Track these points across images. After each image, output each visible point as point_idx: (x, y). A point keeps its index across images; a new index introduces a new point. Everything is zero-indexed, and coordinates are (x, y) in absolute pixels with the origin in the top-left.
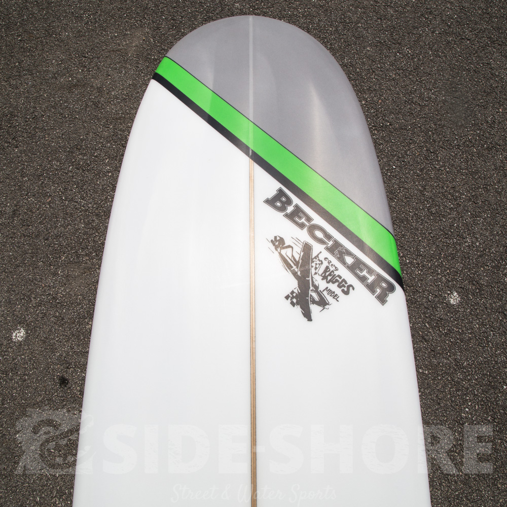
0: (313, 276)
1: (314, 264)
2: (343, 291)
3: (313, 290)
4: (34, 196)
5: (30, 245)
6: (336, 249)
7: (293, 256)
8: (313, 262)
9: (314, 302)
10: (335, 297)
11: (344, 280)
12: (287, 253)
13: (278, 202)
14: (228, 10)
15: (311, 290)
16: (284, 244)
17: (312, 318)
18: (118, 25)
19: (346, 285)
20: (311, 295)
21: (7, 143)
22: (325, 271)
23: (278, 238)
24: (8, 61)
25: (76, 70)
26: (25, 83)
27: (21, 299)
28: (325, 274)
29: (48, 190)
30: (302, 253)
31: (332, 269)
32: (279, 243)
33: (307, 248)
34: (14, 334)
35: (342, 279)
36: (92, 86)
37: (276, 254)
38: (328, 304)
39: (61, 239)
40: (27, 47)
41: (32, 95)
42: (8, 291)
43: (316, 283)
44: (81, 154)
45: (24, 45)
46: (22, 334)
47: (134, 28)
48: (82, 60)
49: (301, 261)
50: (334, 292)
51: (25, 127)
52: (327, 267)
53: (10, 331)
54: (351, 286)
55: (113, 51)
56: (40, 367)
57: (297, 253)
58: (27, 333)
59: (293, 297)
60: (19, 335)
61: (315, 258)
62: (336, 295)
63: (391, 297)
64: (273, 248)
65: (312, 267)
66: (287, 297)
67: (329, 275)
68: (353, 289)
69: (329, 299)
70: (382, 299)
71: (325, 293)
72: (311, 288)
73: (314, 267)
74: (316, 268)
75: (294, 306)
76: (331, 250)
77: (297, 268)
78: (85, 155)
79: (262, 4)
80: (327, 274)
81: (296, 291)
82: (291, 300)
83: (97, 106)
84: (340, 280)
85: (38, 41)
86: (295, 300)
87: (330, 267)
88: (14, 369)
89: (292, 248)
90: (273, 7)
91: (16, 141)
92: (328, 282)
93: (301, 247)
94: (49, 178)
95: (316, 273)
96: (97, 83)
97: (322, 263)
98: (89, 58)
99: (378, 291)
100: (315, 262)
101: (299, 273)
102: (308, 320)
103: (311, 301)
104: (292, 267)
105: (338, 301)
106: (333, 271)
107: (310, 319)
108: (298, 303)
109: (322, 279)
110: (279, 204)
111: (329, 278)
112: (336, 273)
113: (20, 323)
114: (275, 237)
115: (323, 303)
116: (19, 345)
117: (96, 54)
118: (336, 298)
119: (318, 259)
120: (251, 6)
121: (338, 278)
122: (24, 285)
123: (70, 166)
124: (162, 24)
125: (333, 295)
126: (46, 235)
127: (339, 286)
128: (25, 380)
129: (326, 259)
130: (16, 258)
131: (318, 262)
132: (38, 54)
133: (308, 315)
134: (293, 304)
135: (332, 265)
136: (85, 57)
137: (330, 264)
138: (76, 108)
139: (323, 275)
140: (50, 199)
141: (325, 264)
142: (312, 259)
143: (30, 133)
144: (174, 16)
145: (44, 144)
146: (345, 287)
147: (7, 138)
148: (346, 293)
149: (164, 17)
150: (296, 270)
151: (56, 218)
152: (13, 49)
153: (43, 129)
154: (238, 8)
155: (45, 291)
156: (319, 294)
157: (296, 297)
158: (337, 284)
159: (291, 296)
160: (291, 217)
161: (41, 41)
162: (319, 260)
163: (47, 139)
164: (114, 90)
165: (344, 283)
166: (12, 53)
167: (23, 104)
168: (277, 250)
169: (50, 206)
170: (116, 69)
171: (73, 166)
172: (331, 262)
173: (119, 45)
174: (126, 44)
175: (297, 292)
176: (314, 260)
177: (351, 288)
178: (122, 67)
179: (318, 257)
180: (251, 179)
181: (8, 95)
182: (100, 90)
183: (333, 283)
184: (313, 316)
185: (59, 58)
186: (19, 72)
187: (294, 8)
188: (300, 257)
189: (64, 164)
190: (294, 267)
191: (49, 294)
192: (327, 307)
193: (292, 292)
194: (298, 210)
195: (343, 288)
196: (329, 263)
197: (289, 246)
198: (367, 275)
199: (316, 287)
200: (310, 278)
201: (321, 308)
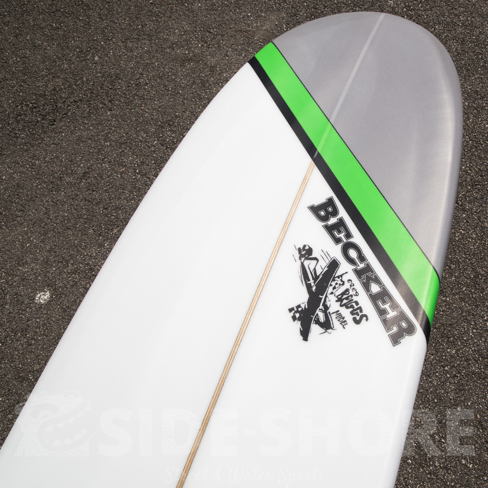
0: (328, 295)
1: (333, 284)
2: (354, 319)
3: (322, 310)
4: (109, 162)
5: (88, 210)
6: (366, 275)
7: (315, 269)
8: (334, 280)
9: (318, 322)
10: (343, 322)
11: (360, 309)
12: (310, 265)
13: (323, 211)
14: (379, 6)
15: (320, 309)
16: (311, 255)
17: (309, 338)
18: (255, 4)
19: (360, 314)
20: (317, 314)
21: (102, 104)
22: (343, 294)
23: (307, 248)
24: (132, 22)
25: (196, 44)
26: (141, 47)
27: (59, 262)
28: (342, 296)
29: (125, 160)
30: (326, 269)
31: (351, 293)
32: (306, 253)
33: (334, 265)
34: (39, 295)
35: (359, 306)
36: (206, 64)
37: (299, 263)
38: (332, 329)
39: (120, 212)
40: (156, 11)
41: (144, 61)
42: (49, 251)
43: (328, 303)
44: (171, 131)
45: (153, 8)
46: (46, 298)
47: (270, 11)
48: (206, 34)
49: (321, 277)
50: (344, 318)
51: (125, 92)
52: (347, 290)
53: (35, 291)
54: (366, 316)
55: (240, 31)
56: (50, 336)
57: (321, 267)
58: (51, 297)
59: (297, 312)
60: (43, 297)
61: (338, 277)
62: (345, 321)
63: (406, 340)
64: (297, 256)
65: (331, 285)
66: (291, 310)
67: (345, 299)
68: (367, 320)
69: (335, 322)
70: (396, 339)
71: (334, 316)
73: (333, 287)
74: (334, 288)
75: (294, 321)
76: (359, 273)
77: (314, 283)
78: (174, 132)
79: (420, 6)
80: (345, 296)
81: (303, 306)
82: (294, 313)
83: (204, 85)
84: (356, 307)
85: (168, 7)
86: (297, 315)
87: (351, 291)
88: (24, 331)
89: (318, 260)
90: (431, 10)
91: (112, 104)
92: (341, 306)
93: (328, 262)
94: (131, 148)
95: (332, 293)
96: (212, 61)
97: (343, 284)
98: (214, 34)
99: (395, 329)
100: (336, 282)
101: (314, 288)
102: (303, 340)
103: (314, 320)
104: (309, 280)
105: (344, 328)
106: (352, 296)
107: (305, 338)
108: (299, 319)
109: (337, 301)
110: (322, 213)
111: (345, 301)
112: (355, 298)
113: (48, 286)
114: (305, 246)
115: (326, 325)
116: (39, 307)
117: (222, 31)
118: (343, 324)
119: (341, 278)
120: (406, 6)
121: (354, 304)
122: (67, 249)
123: (155, 141)
124: (301, 11)
125: (341, 320)
126: (107, 204)
127: (352, 313)
128: (31, 345)
129: (349, 280)
130: (69, 220)
131: (339, 282)
132: (164, 21)
133: (305, 334)
134: (294, 318)
135: (353, 289)
136: (210, 32)
137: (352, 288)
138: (183, 83)
139: (339, 297)
140: (124, 169)
141: (347, 286)
142: (334, 277)
143: (128, 99)
144: (317, 4)
145: (138, 113)
146: (358, 315)
147: (104, 99)
148: (357, 322)
149: (305, 4)
150: (312, 284)
151: (123, 189)
152: (141, 10)
153: (142, 98)
154: (390, 6)
155: (85, 260)
156: (327, 316)
157: (300, 312)
158: (351, 309)
159: (296, 310)
160: (330, 229)
161: (171, 7)
162: (342, 280)
163: (143, 108)
164: (227, 71)
165: (359, 311)
166: (139, 14)
167: (131, 68)
168: (300, 259)
169: (121, 176)
170: (237, 50)
171: (158, 140)
172: (354, 285)
173: (249, 26)
174: (257, 27)
175: (303, 308)
176: (336, 279)
177: (364, 318)
178: (242, 50)
179: (342, 277)
180: (305, 182)
181: (120, 56)
182: (213, 69)
183: (347, 308)
185: (183, 28)
186: (139, 36)
187: (456, 15)
188: (322, 272)
189: (150, 137)
190: (312, 281)
191: (88, 264)
192: (330, 331)
193: (299, 306)
194: (341, 223)
195: (356, 316)
196: (351, 286)
197: (315, 259)
198: (389, 309)
199: (326, 308)
200: (324, 297)
201: (323, 331)
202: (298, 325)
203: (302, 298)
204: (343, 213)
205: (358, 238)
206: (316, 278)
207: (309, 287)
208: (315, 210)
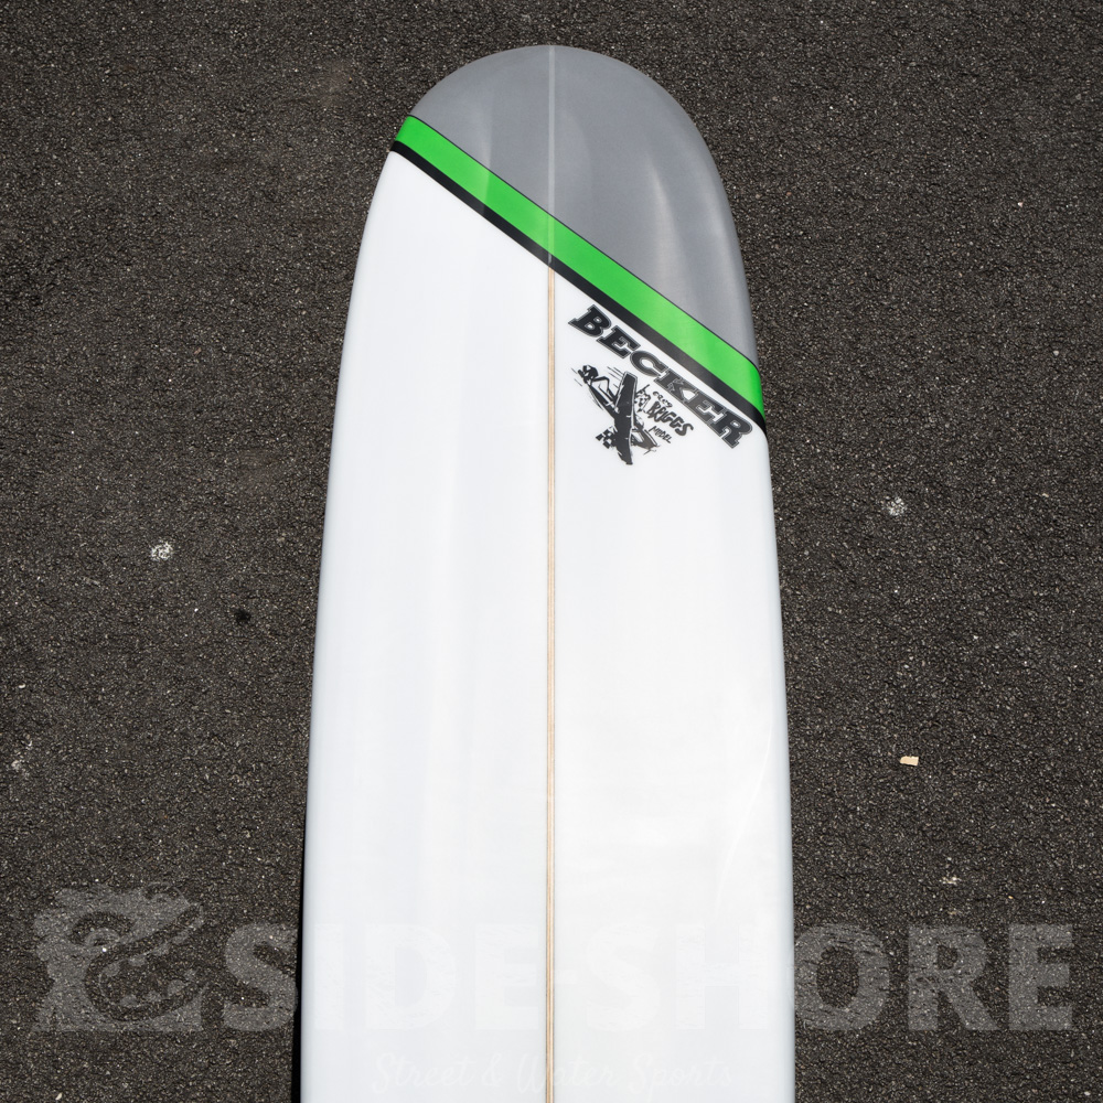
0: (636, 413)
1: (638, 400)
2: (677, 431)
3: (635, 430)
4: (169, 344)
5: (171, 420)
6: (672, 383)
7: (608, 389)
8: (636, 396)
9: (636, 443)
10: (666, 437)
11: (679, 419)
12: (600, 386)
13: (589, 324)
14: (509, 26)
15: (633, 430)
16: (597, 375)
17: (633, 461)
18: (298, 51)
19: (682, 424)
20: (632, 435)
21: (110, 258)
22: (654, 408)
23: (588, 368)
24: (91, 112)
25: (225, 134)
26: (130, 154)
27: (162, 501)
28: (654, 411)
29: (195, 336)
30: (622, 387)
31: (662, 405)
32: (589, 374)
33: (629, 381)
34: (154, 551)
35: (677, 416)
36: (259, 165)
37: (586, 387)
38: (655, 446)
39: (224, 412)
40: (125, 88)
41: (147, 175)
42: (139, 488)
43: (640, 422)
44: (250, 279)
45: (118, 84)
46: (167, 551)
47: (329, 59)
48: (235, 115)
49: (619, 396)
50: (664, 433)
51: (139, 232)
52: (657, 403)
53: (146, 547)
54: (689, 425)
55: (293, 101)
56: (202, 597)
57: (615, 385)
58: (176, 549)
59: (607, 438)
60: (163, 551)
61: (640, 392)
62: (668, 435)
63: (744, 439)
64: (581, 380)
65: (635, 402)
66: (599, 438)
67: (659, 413)
68: (692, 428)
69: (658, 439)
70: (732, 441)
71: (652, 433)
72: (633, 427)
73: (638, 403)
74: (640, 405)
75: (608, 448)
76: (663, 383)
77: (614, 403)
78: (257, 280)
79: (575, 15)
80: (657, 410)
81: (611, 430)
82: (605, 440)
83: (272, 200)
84: (674, 419)
85: (145, 79)
86: (609, 441)
87: (661, 403)
88: (158, 602)
89: (608, 380)
90: (596, 21)
91: (127, 254)
92: (657, 421)
93: (621, 378)
94: (195, 317)
95: (640, 410)
96: (267, 158)
97: (650, 398)
98: (249, 113)
99: (727, 431)
100: (640, 397)
101: (616, 410)
102: (627, 464)
103: (632, 442)
104: (607, 403)
105: (669, 442)
106: (664, 408)
107: (629, 462)
108: (613, 444)
109: (649, 417)
110: (590, 326)
111: (659, 416)
112: (669, 410)
113: (162, 535)
114: (585, 367)
115: (648, 444)
116: (164, 566)
117: (261, 106)
118: (667, 439)
119: (644, 393)
120: (552, 20)
121: (670, 416)
122: (166, 480)
123: (230, 299)
124: (382, 53)
125: (662, 435)
126: (197, 405)
127: (672, 425)
128: (177, 616)
129: (655, 393)
130: (147, 441)
131: (644, 397)
132: (149, 102)
133: (626, 457)
134: (607, 445)
135: (663, 400)
136: (240, 111)
137: (661, 399)
138: (233, 201)
139: (651, 412)
140: (200, 350)
141: (654, 399)
142: (636, 394)
143: (151, 241)
144: (404, 37)
145: (180, 262)
146: (680, 426)
147: (108, 249)
148: (682, 433)
149: (385, 40)
150: (613, 406)
151: (214, 379)
152: (99, 90)
153: (174, 237)
154: (527, 24)
155: (202, 489)
156: (644, 434)
157: (611, 438)
158: (669, 422)
159: (605, 436)
160: (608, 342)
161: (150, 77)
162: (646, 394)
163: (184, 252)
164: (300, 172)
165: (679, 422)
166: (97, 97)
167: (132, 191)
168: (586, 382)
169: (200, 361)
170: (301, 134)
171: (236, 297)
172: (662, 397)
173: (304, 90)
174: (317, 89)
175: (613, 432)
176: (639, 394)
177: (689, 428)
178: (312, 130)
179: (644, 391)
180: (550, 293)
181: (99, 174)
182: (274, 170)
183: (664, 421)
184: (634, 459)
185: (190, 110)
186: (117, 134)
187: (636, 23)
188: (618, 391)
189: (219, 295)
190: (610, 403)
191: (211, 493)
192: (654, 448)
193: (607, 432)
194: (618, 334)
195: (677, 427)
196: (659, 398)
197: (604, 378)
198: (713, 413)
199: (640, 428)
200: (632, 416)
201: (646, 450)
202: (614, 451)
203: (607, 423)
204: (615, 321)
205: (645, 345)
206: (614, 398)
207: (610, 410)
208: (579, 324)
